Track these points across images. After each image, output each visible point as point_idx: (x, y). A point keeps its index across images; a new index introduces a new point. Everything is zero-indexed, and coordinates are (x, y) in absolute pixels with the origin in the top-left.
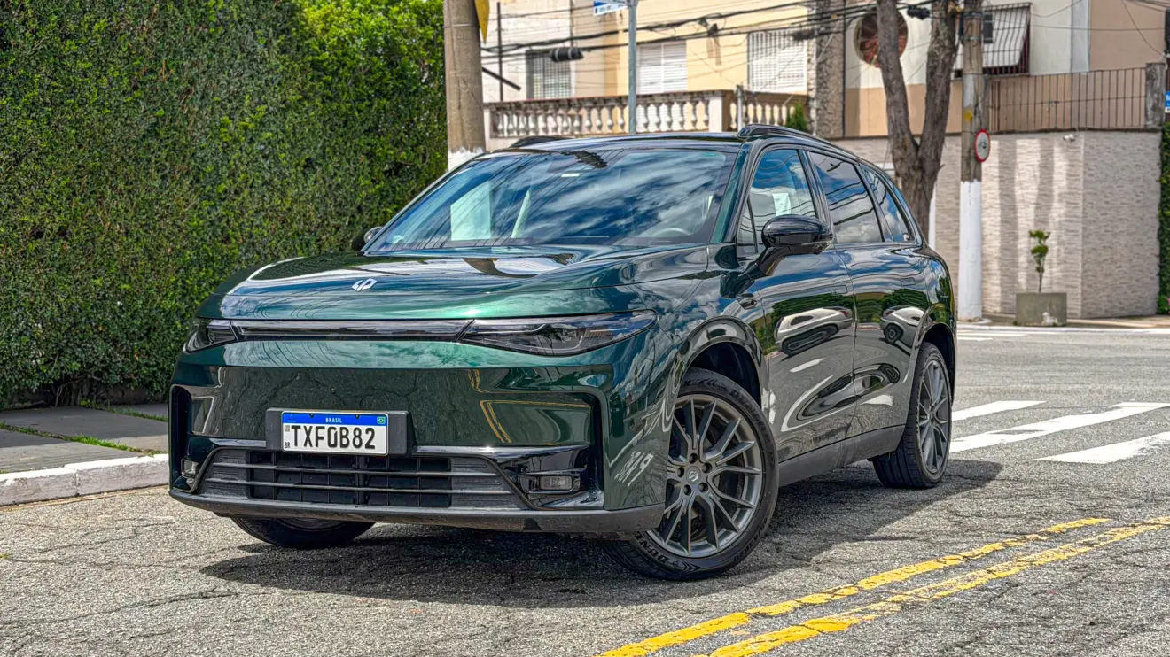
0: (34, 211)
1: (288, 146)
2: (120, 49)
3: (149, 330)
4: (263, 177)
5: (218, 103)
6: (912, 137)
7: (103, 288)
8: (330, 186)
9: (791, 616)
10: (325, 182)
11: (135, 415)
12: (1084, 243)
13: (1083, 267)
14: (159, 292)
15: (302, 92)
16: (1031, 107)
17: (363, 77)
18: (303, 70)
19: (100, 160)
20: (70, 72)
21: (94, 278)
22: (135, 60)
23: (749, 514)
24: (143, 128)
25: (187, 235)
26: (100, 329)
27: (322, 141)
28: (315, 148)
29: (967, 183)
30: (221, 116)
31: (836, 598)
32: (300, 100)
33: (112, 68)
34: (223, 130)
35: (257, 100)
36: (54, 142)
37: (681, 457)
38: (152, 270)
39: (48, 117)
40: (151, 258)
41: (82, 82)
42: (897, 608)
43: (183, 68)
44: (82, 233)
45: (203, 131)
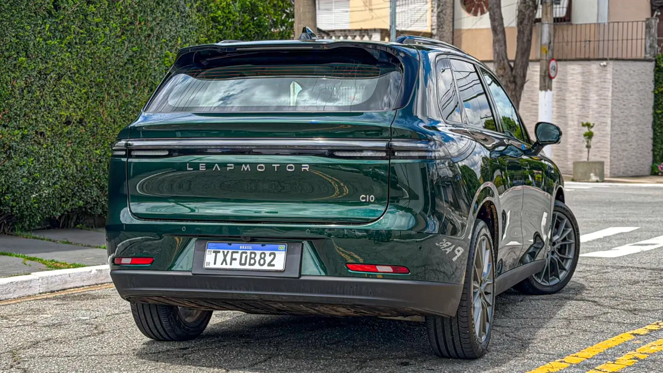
0: (68, 108)
2: (117, 10)
5: (164, 42)
6: (509, 61)
7: (100, 155)
12: (612, 130)
13: (611, 145)
15: (207, 36)
17: (239, 26)
18: (208, 22)
19: (103, 78)
20: (90, 24)
21: (96, 150)
22: (124, 17)
24: (126, 57)
26: (96, 180)
29: (543, 92)
30: (165, 51)
33: (112, 22)
34: (167, 59)
35: (184, 40)
36: (79, 67)
39: (77, 51)
41: (96, 30)
43: (148, 21)
44: (91, 122)
45: (156, 60)
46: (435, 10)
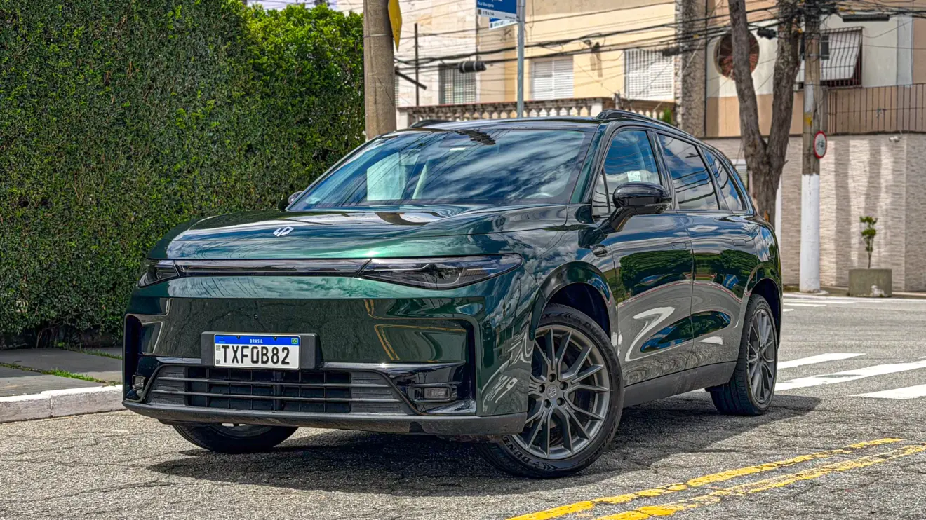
0: (21, 184)
1: (232, 133)
2: (94, 51)
3: (114, 285)
4: (212, 159)
5: (175, 97)
6: (761, 138)
7: (77, 249)
8: (267, 167)
9: (629, 504)
10: (263, 164)
11: (102, 355)
12: (907, 228)
13: (906, 248)
14: (124, 253)
15: (245, 90)
16: (863, 114)
17: (296, 77)
18: (246, 71)
19: (77, 143)
20: (53, 70)
21: (70, 240)
22: (107, 61)
23: (598, 425)
24: (112, 117)
25: (148, 206)
26: (74, 283)
27: (261, 130)
28: (255, 136)
29: (807, 176)
30: (177, 108)
31: (667, 492)
32: (243, 96)
33: (88, 67)
34: (179, 119)
35: (207, 95)
36: (39, 128)
37: (542, 376)
38: (118, 235)
39: (34, 106)
40: (117, 225)
41: (63, 79)
42: (717, 500)
43: (146, 67)
44: (60, 203)
45: (162, 120)
46: (680, 73)
